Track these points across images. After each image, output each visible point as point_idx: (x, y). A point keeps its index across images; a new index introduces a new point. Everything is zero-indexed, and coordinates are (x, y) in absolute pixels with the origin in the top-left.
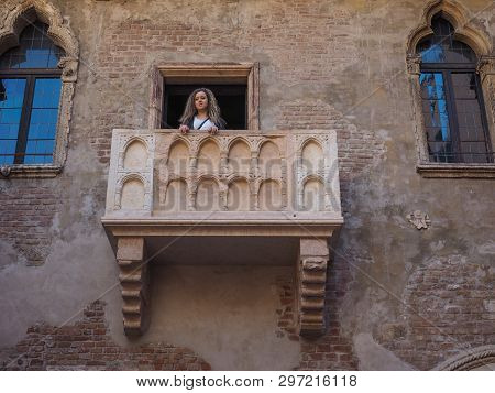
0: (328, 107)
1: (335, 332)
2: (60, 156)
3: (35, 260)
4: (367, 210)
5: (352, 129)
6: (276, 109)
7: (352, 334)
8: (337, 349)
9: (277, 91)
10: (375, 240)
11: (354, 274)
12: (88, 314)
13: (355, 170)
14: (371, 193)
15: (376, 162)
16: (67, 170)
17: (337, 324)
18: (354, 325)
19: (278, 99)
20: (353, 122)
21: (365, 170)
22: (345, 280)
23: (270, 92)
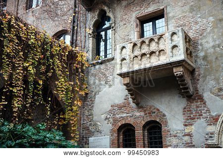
0: (191, 14)
1: (197, 93)
2: (113, 54)
3: (110, 86)
4: (206, 49)
5: (199, 20)
6: (173, 21)
7: (203, 93)
8: (198, 99)
9: (173, 14)
10: (209, 59)
11: (202, 72)
12: (125, 99)
13: (201, 35)
14: (207, 42)
15: (209, 30)
16: (115, 58)
17: (198, 91)
18: (203, 90)
19: (174, 17)
20: (199, 17)
21: (205, 34)
22: (199, 75)
23: (170, 15)
